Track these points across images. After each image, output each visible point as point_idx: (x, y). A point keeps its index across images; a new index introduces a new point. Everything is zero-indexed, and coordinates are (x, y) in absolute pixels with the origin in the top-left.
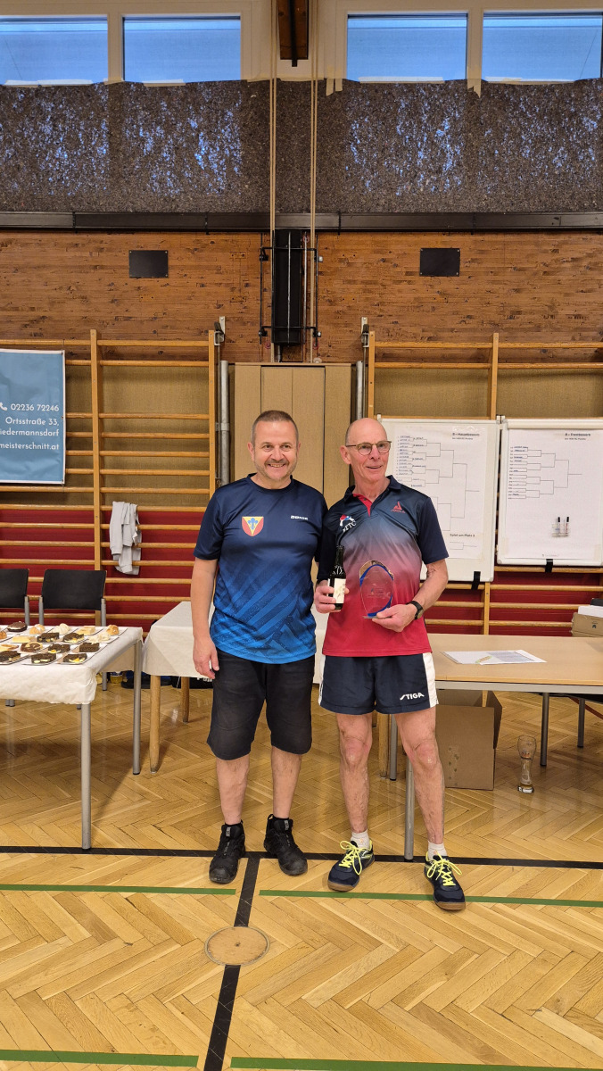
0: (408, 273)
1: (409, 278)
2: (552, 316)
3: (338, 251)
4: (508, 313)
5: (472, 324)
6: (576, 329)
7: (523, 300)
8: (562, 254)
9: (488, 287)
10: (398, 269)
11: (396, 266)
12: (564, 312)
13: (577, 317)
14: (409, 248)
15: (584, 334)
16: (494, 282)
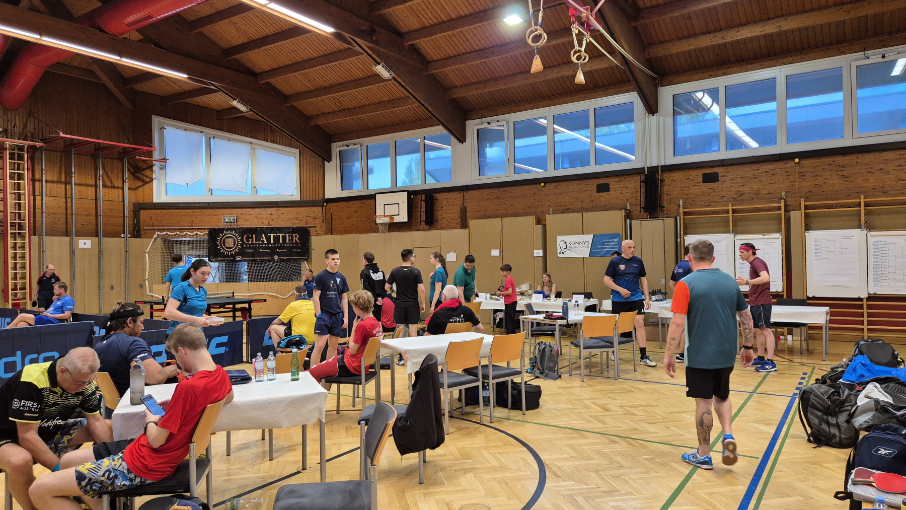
0: (698, 183)
1: (698, 184)
2: (758, 194)
3: (670, 177)
4: (740, 194)
5: (725, 199)
6: (769, 198)
7: (746, 189)
8: (761, 170)
9: (731, 185)
10: (693, 181)
11: (693, 180)
12: (763, 192)
13: (769, 194)
14: (698, 174)
15: (772, 200)
16: (733, 183)
